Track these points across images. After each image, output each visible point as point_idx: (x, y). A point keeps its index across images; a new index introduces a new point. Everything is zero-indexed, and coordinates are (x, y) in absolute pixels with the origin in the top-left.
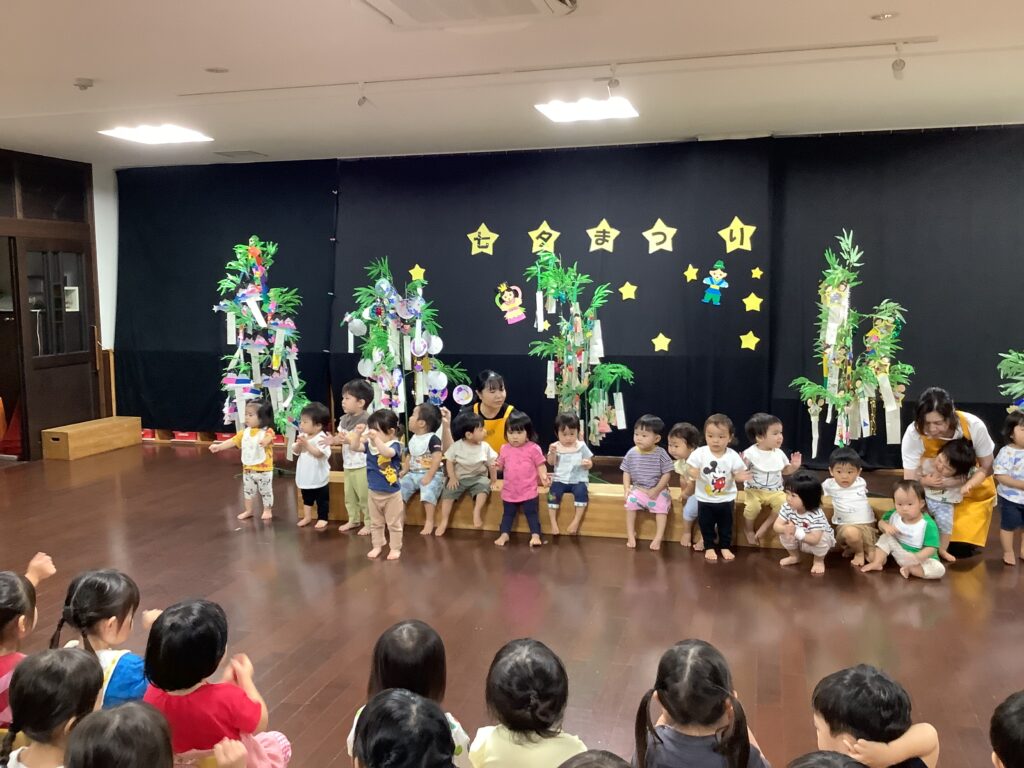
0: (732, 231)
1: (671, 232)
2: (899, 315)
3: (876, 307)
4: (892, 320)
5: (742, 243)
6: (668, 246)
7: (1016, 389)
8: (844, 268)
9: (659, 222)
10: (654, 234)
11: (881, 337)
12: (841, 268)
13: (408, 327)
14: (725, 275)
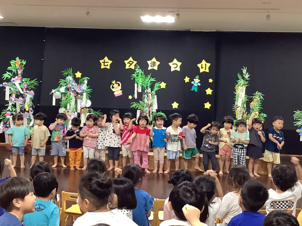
0: (202, 65)
1: (179, 64)
2: (261, 97)
3: (254, 94)
4: (259, 98)
5: (205, 69)
6: (178, 69)
7: (299, 123)
8: (243, 80)
9: (175, 60)
10: (173, 64)
11: (256, 104)
12: (242, 80)
13: (79, 96)
14: (199, 81)
